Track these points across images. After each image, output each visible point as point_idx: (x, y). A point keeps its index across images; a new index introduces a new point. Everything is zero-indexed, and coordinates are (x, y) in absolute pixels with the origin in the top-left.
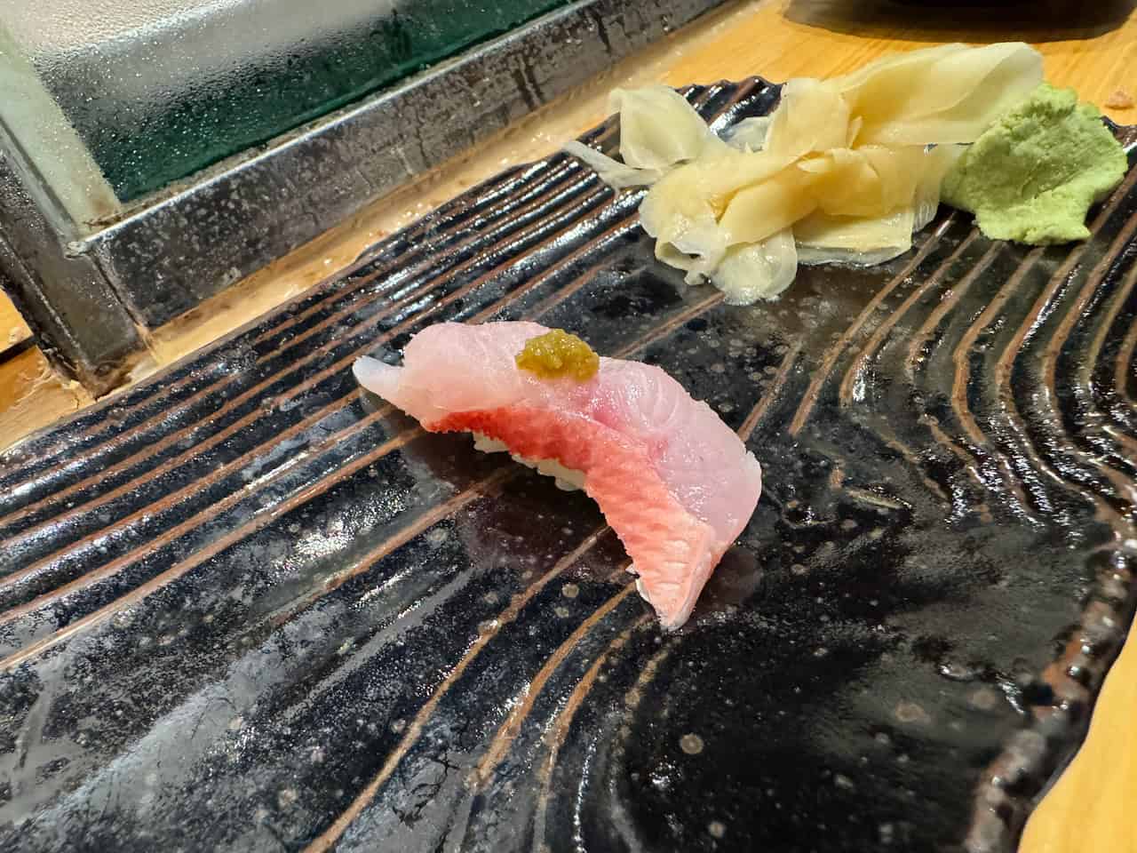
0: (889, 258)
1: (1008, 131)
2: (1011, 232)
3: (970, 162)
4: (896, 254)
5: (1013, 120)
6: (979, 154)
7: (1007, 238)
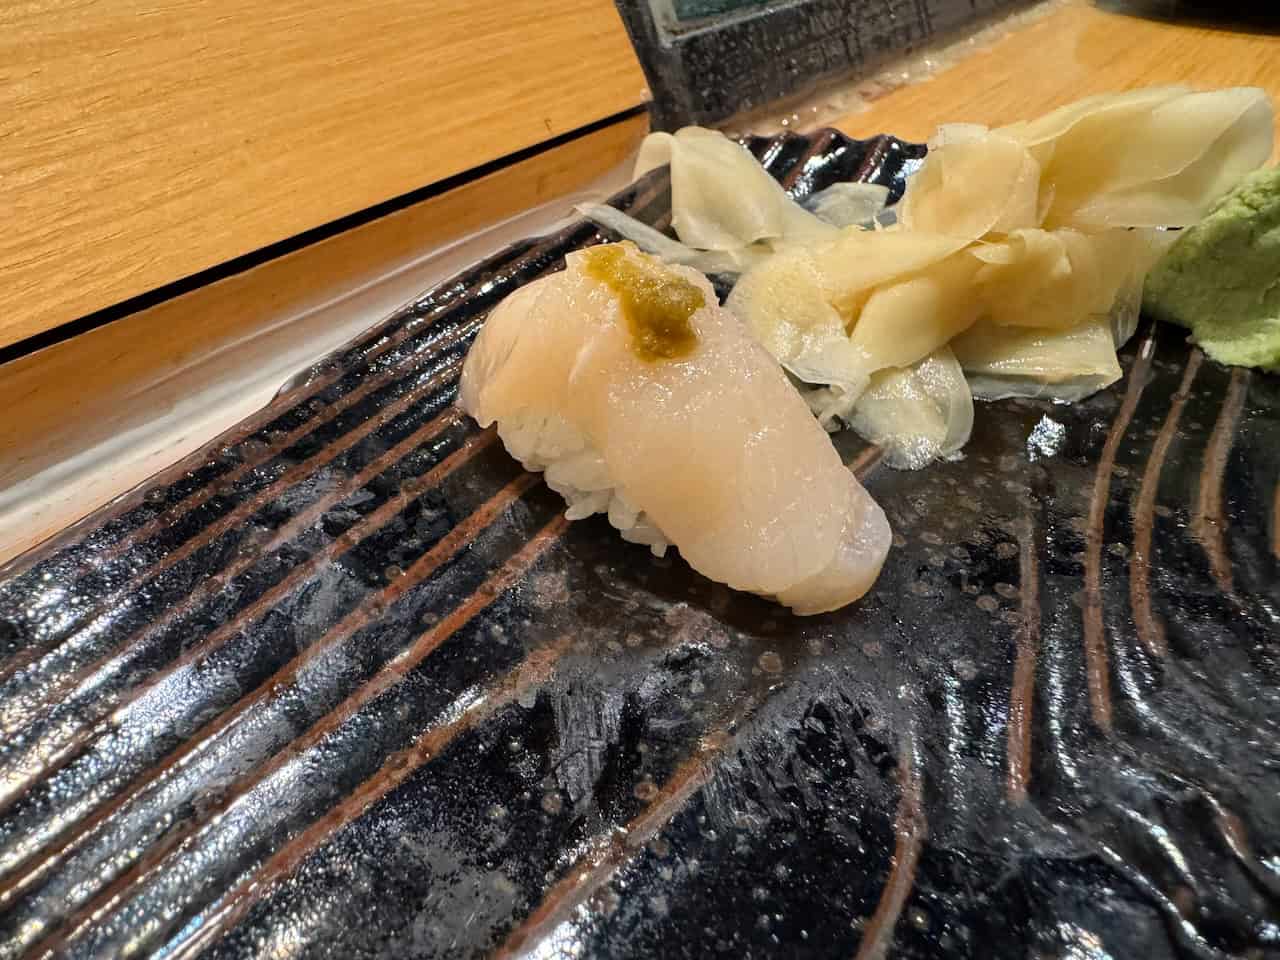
0: (1092, 392)
1: (1254, 212)
2: (1256, 356)
3: (1192, 253)
4: (1103, 386)
5: (1258, 198)
6: (1206, 244)
7: (1251, 363)
